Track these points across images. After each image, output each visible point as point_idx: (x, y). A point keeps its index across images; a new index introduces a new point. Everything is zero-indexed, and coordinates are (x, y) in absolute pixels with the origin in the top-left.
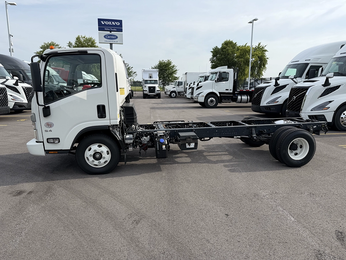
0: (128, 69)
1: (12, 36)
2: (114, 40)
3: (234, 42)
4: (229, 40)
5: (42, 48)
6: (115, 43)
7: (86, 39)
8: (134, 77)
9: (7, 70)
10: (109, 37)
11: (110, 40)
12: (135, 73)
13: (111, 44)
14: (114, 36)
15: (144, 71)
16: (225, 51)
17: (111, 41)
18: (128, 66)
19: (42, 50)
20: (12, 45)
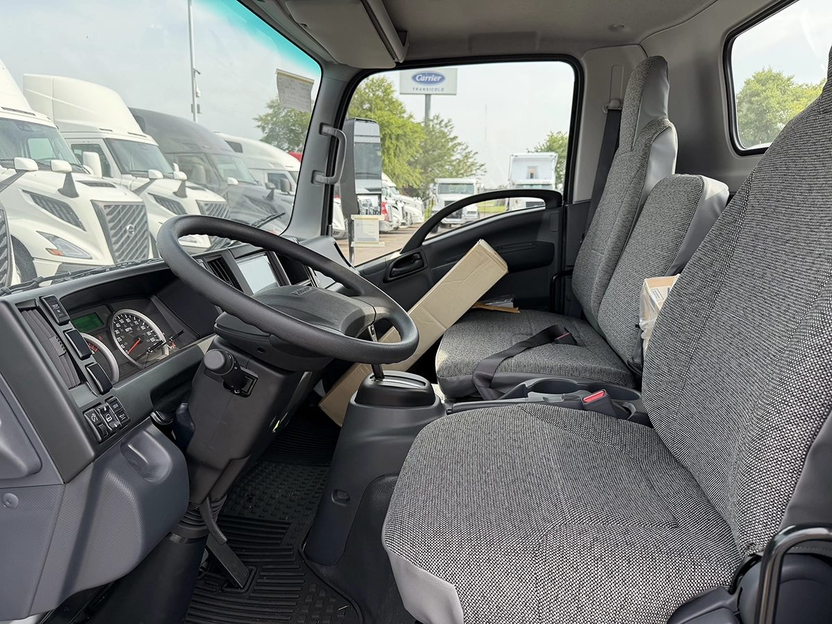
0: (466, 156)
1: (199, 73)
2: (434, 86)
3: (785, 75)
4: (770, 71)
5: (270, 107)
6: (438, 92)
7: (373, 81)
8: (480, 177)
9: (165, 153)
10: (422, 79)
11: (425, 86)
12: (483, 168)
13: (428, 96)
14: (437, 75)
15: (516, 160)
16: (757, 101)
17: (429, 88)
18: (467, 151)
19: (271, 111)
20: (199, 95)
